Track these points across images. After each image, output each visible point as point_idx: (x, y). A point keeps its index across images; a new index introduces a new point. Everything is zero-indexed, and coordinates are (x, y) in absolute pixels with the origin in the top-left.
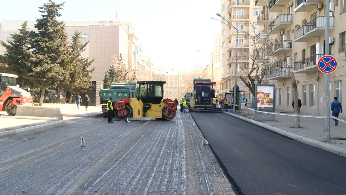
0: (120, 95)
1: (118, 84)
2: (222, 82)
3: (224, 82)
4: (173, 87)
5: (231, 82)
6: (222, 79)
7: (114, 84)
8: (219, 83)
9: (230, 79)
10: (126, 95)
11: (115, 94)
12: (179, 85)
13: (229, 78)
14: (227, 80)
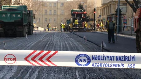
0: (14, 16)
1: (9, 7)
2: (102, 8)
3: (104, 8)
4: (53, 14)
5: (112, 7)
6: (102, 5)
7: (5, 7)
8: (100, 9)
9: (111, 5)
10: (19, 16)
11: (9, 15)
12: (59, 12)
13: (109, 4)
14: (108, 6)
